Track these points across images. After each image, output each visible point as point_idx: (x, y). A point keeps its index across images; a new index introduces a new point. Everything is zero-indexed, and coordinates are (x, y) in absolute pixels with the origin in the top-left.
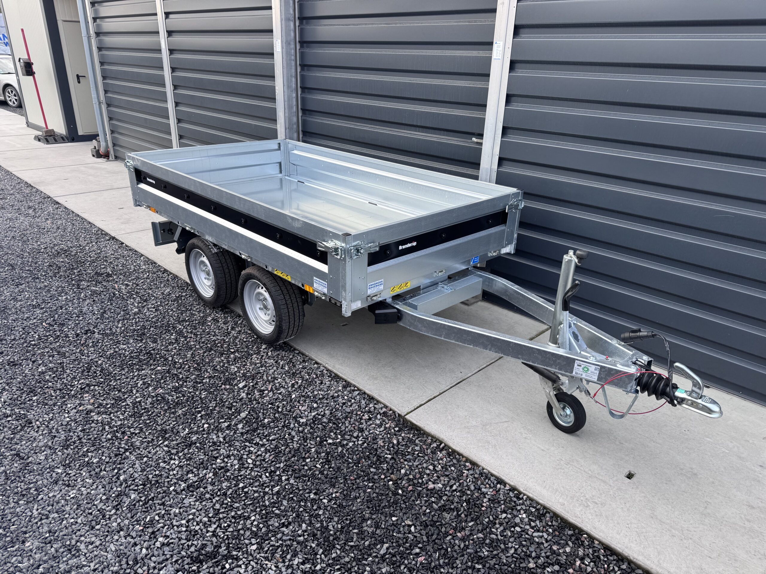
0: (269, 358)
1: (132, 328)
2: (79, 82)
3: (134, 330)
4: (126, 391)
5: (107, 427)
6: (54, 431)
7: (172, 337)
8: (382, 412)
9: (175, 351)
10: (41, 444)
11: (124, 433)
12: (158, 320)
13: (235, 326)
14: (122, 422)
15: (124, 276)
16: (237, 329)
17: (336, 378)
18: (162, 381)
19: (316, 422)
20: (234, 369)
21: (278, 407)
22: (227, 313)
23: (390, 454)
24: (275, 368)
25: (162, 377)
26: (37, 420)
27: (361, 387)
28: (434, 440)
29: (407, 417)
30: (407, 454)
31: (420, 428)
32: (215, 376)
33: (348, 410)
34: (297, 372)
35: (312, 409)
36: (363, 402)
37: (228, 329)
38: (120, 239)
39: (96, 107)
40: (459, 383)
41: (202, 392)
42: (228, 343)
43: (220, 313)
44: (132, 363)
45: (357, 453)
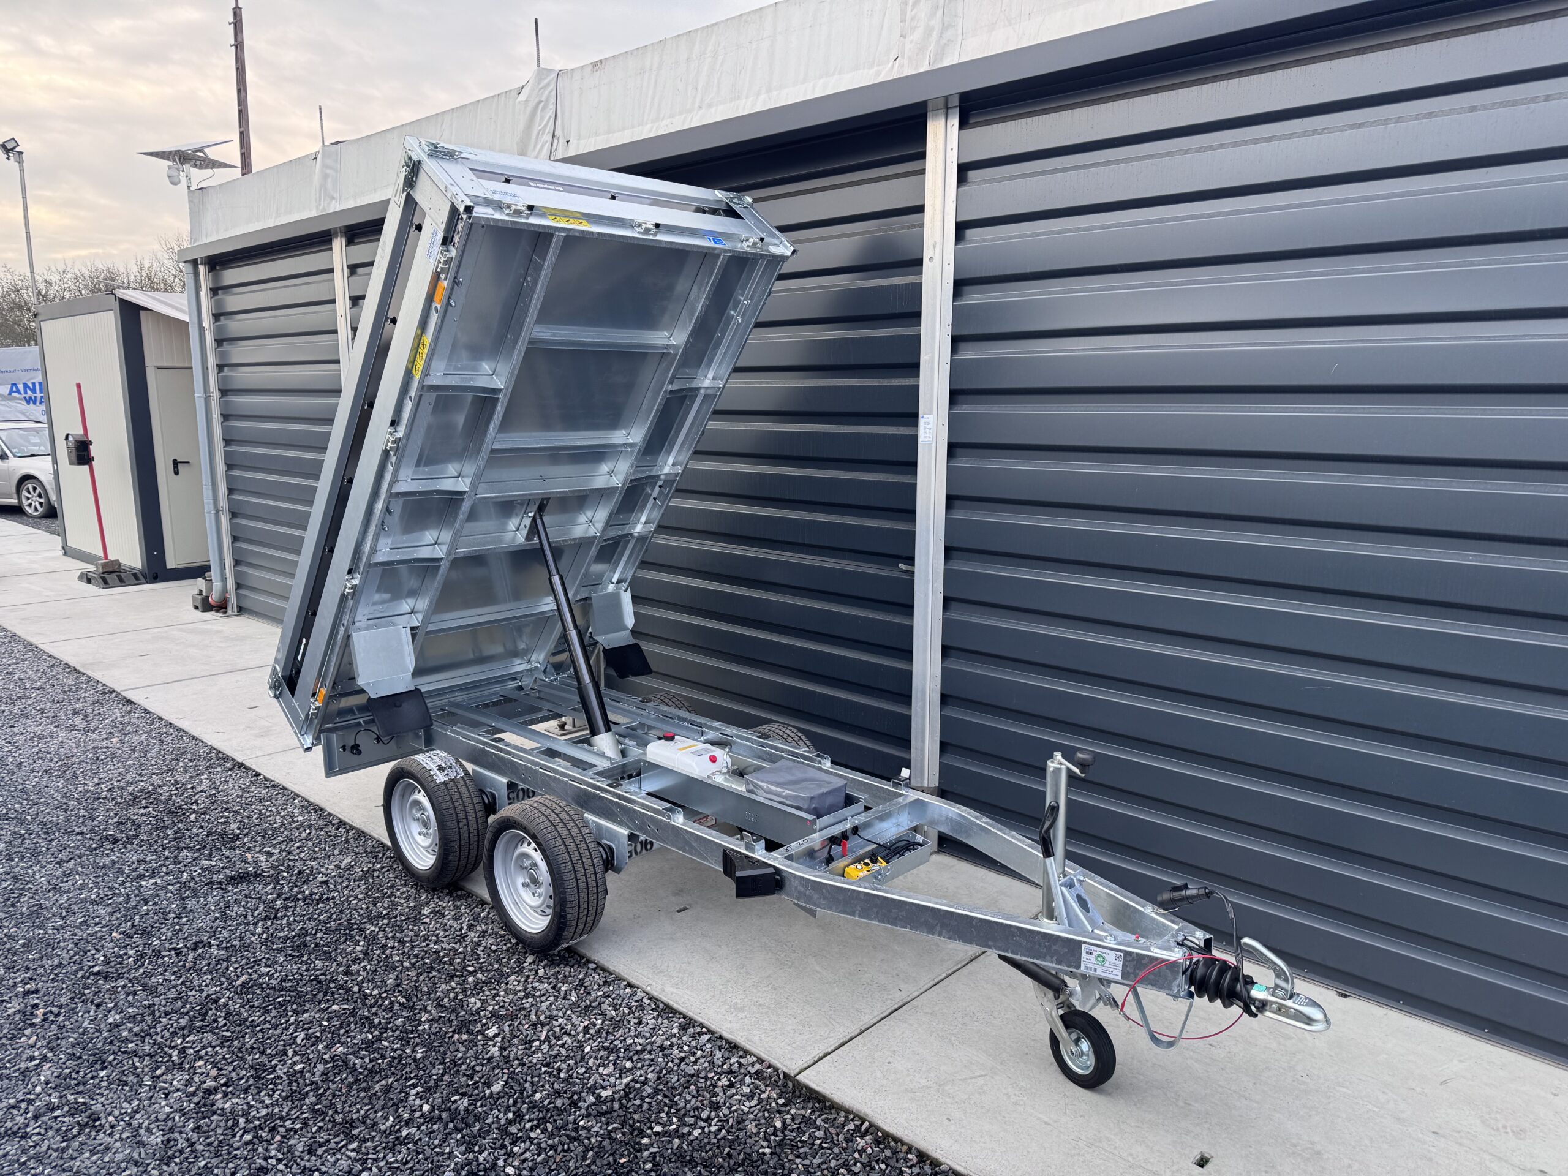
0: (540, 981)
1: (282, 934)
2: (176, 473)
3: (286, 938)
4: (274, 1052)
5: (242, 1121)
6: (142, 1132)
7: (358, 948)
8: (753, 1071)
9: (364, 974)
10: (119, 1157)
11: (273, 1130)
12: (330, 918)
13: (476, 923)
14: (270, 1110)
15: (263, 837)
16: (479, 928)
17: (667, 1011)
18: (342, 1031)
19: (631, 1096)
20: (474, 1003)
21: (560, 1070)
22: (459, 898)
23: (768, 1147)
24: (552, 999)
25: (341, 1024)
26: (110, 1114)
27: (713, 1027)
28: (851, 1117)
29: (800, 1077)
30: (800, 1145)
31: (824, 1096)
32: (441, 1017)
33: (690, 1070)
34: (593, 1004)
35: (623, 1071)
36: (718, 1054)
37: (461, 929)
38: (254, 767)
39: (210, 519)
40: (896, 1010)
41: (418, 1048)
42: (462, 956)
43: (447, 898)
44: (284, 1000)
45: (708, 1148)
